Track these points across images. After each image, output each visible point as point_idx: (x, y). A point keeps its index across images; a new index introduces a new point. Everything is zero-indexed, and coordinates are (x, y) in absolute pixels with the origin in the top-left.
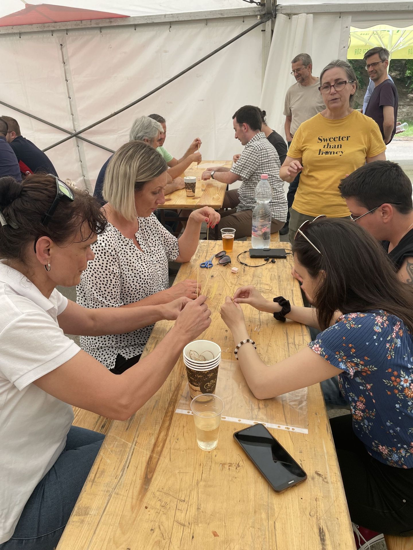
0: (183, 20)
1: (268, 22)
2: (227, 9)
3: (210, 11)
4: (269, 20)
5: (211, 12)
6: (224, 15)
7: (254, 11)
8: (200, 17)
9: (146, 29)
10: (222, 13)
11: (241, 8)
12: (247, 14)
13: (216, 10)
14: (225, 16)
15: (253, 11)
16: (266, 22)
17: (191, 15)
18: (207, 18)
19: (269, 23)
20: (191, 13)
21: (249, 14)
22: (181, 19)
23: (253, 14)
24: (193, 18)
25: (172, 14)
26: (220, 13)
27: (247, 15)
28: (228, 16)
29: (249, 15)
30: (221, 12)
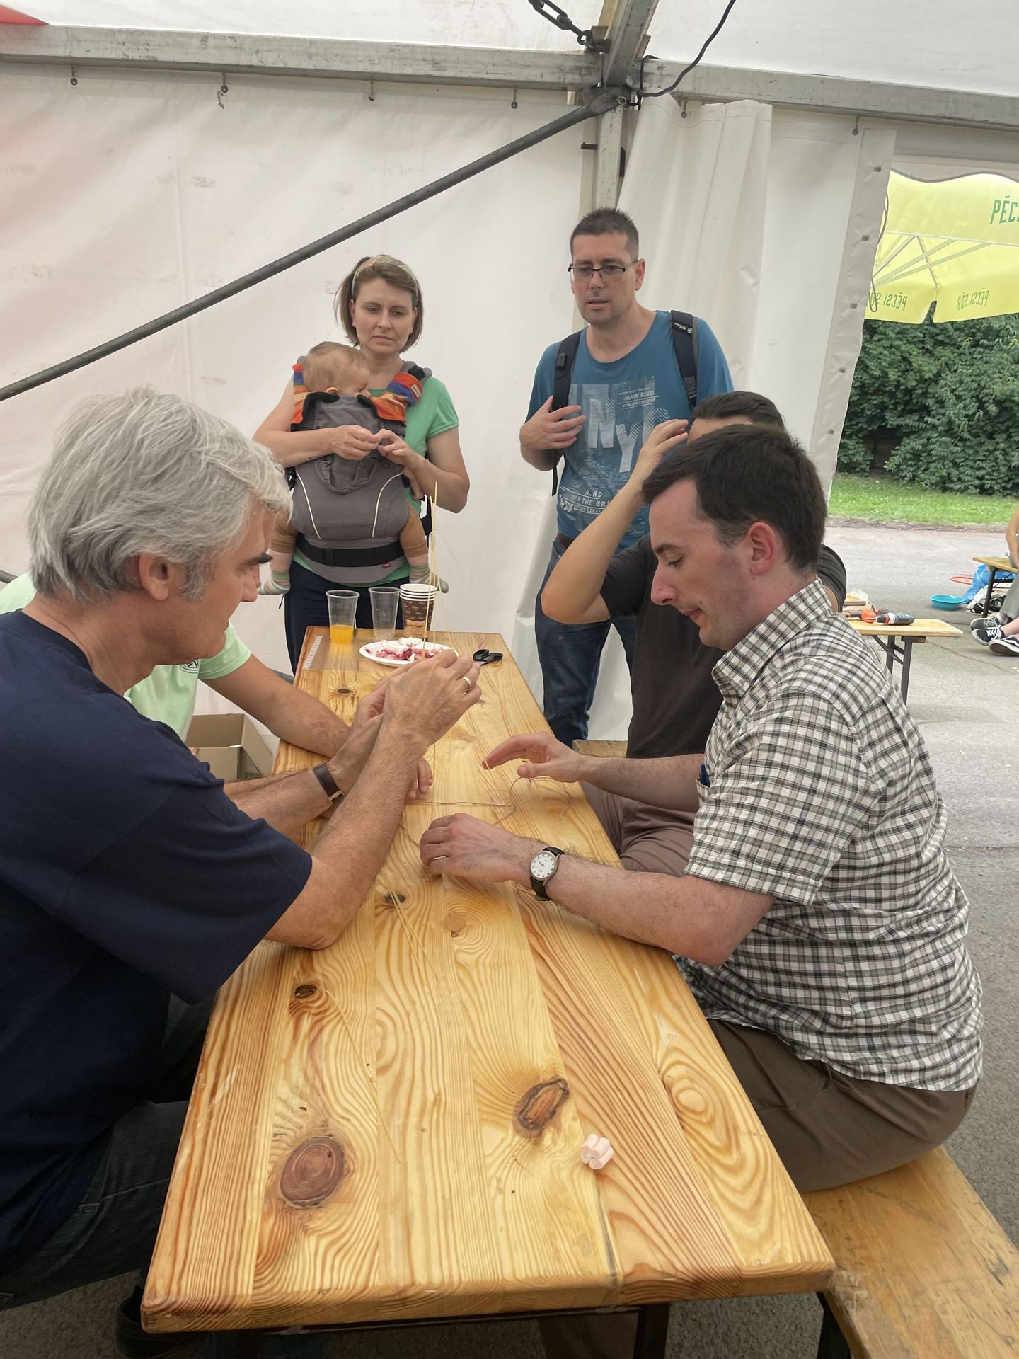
0: (281, 65)
1: (609, 115)
2: (455, 48)
3: (390, 45)
4: (614, 108)
5: (394, 49)
6: (445, 69)
7: (560, 69)
8: (348, 62)
9: (120, 84)
10: (437, 58)
11: (510, 52)
12: (533, 75)
13: (414, 46)
14: (450, 73)
15: (558, 67)
16: (603, 113)
17: (313, 50)
18: (376, 69)
19: (612, 122)
20: (312, 42)
21: (542, 76)
22: (270, 60)
23: (555, 80)
24: (322, 65)
25: (233, 37)
26: (429, 57)
27: (532, 78)
28: (460, 75)
29: (539, 79)
30: (433, 54)
